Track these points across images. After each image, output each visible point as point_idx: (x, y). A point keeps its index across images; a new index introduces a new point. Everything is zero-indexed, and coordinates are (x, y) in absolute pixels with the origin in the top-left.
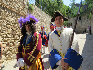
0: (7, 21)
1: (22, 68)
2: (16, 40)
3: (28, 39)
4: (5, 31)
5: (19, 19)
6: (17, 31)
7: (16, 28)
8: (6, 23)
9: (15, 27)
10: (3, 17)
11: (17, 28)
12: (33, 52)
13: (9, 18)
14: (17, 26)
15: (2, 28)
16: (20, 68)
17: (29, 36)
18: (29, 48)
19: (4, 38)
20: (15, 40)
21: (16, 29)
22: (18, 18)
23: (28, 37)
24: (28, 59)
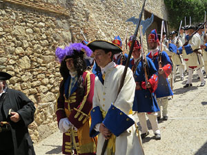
0: (14, 39)
1: (67, 134)
2: (42, 87)
3: (73, 84)
4: (13, 65)
5: (41, 24)
6: (40, 60)
7: (38, 53)
8: (13, 44)
9: (35, 51)
10: (7, 30)
11: (40, 51)
12: (82, 106)
13: (18, 30)
14: (38, 48)
15: (8, 58)
16: (64, 134)
17: (74, 79)
18: (75, 101)
19: (14, 85)
20: (38, 86)
21: (38, 57)
22: (38, 22)
23: (72, 82)
24: (76, 117)
